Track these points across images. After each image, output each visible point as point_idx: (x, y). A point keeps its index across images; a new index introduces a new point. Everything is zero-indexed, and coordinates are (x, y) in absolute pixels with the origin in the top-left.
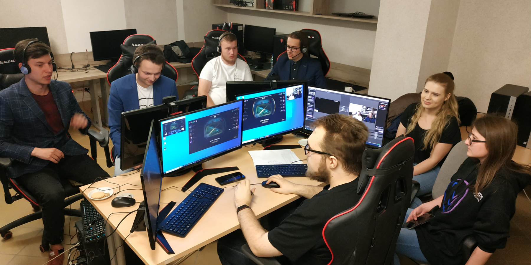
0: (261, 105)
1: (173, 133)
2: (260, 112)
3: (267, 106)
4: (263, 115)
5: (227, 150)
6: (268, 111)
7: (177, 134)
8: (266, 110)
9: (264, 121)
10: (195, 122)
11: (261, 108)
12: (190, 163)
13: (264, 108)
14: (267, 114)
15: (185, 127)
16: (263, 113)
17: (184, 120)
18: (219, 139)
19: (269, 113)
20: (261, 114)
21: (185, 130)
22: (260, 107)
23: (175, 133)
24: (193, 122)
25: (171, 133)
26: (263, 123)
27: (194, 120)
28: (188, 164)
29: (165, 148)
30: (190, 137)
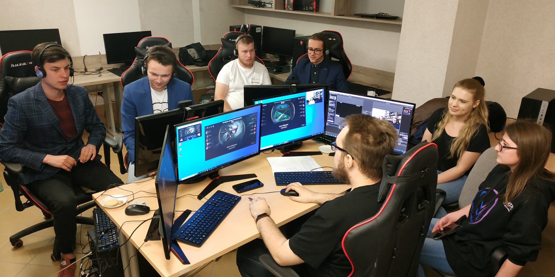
0: (279, 110)
1: (188, 138)
2: (278, 117)
3: (286, 111)
4: (282, 121)
5: (245, 156)
6: (287, 116)
7: (193, 140)
8: (284, 115)
9: (283, 127)
10: (211, 127)
11: (279, 113)
12: (206, 170)
13: (282, 113)
14: (286, 120)
15: (201, 132)
16: (282, 118)
17: (200, 125)
18: (236, 145)
19: (288, 118)
20: (280, 119)
21: (201, 135)
22: (279, 111)
23: (190, 139)
24: (210, 127)
25: (187, 138)
26: (282, 128)
27: (210, 126)
28: (204, 171)
29: (181, 155)
30: (206, 142)
